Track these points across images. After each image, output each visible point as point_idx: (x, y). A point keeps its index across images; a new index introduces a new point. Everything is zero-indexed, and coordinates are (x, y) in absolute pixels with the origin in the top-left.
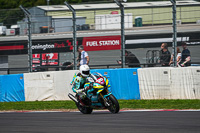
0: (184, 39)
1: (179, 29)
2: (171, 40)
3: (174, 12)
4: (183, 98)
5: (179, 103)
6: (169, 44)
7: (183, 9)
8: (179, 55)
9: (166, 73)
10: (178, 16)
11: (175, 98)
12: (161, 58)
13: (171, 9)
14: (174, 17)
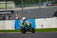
0: (9, 12)
1: (8, 10)
2: (5, 13)
3: (6, 5)
4: (9, 29)
5: (8, 31)
6: (5, 14)
7: (9, 4)
8: (8, 17)
9: (4, 22)
10: (7, 6)
11: (7, 29)
12: (3, 18)
13: (5, 4)
14: (6, 6)
